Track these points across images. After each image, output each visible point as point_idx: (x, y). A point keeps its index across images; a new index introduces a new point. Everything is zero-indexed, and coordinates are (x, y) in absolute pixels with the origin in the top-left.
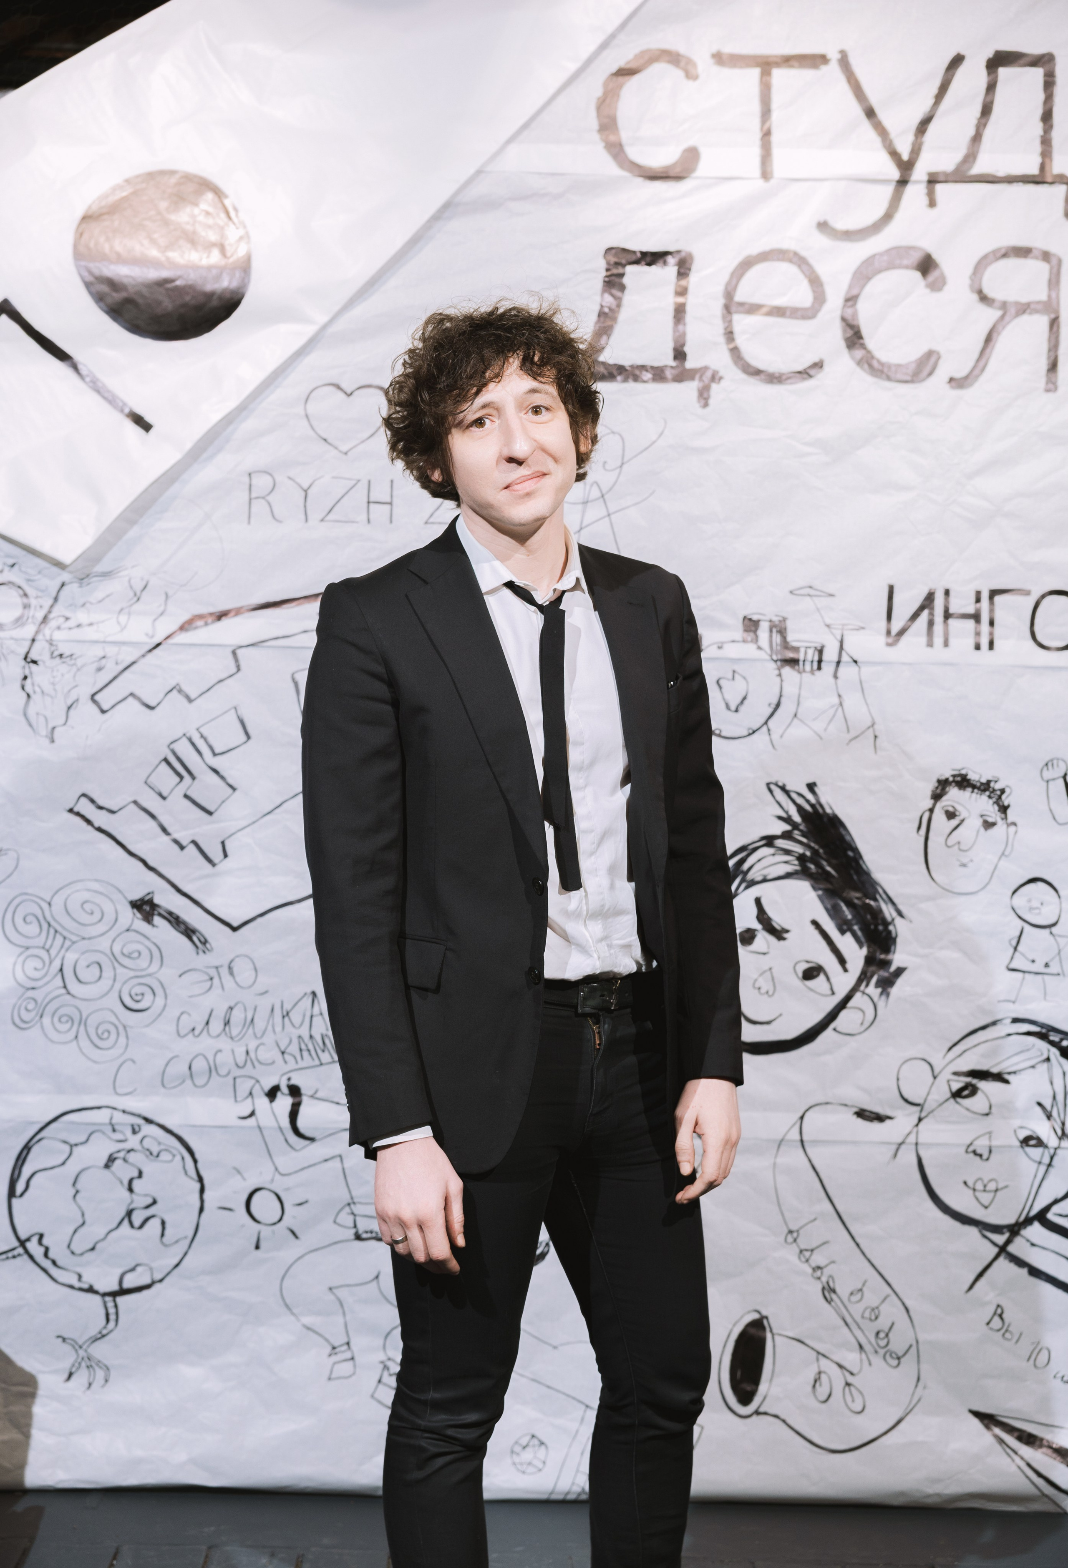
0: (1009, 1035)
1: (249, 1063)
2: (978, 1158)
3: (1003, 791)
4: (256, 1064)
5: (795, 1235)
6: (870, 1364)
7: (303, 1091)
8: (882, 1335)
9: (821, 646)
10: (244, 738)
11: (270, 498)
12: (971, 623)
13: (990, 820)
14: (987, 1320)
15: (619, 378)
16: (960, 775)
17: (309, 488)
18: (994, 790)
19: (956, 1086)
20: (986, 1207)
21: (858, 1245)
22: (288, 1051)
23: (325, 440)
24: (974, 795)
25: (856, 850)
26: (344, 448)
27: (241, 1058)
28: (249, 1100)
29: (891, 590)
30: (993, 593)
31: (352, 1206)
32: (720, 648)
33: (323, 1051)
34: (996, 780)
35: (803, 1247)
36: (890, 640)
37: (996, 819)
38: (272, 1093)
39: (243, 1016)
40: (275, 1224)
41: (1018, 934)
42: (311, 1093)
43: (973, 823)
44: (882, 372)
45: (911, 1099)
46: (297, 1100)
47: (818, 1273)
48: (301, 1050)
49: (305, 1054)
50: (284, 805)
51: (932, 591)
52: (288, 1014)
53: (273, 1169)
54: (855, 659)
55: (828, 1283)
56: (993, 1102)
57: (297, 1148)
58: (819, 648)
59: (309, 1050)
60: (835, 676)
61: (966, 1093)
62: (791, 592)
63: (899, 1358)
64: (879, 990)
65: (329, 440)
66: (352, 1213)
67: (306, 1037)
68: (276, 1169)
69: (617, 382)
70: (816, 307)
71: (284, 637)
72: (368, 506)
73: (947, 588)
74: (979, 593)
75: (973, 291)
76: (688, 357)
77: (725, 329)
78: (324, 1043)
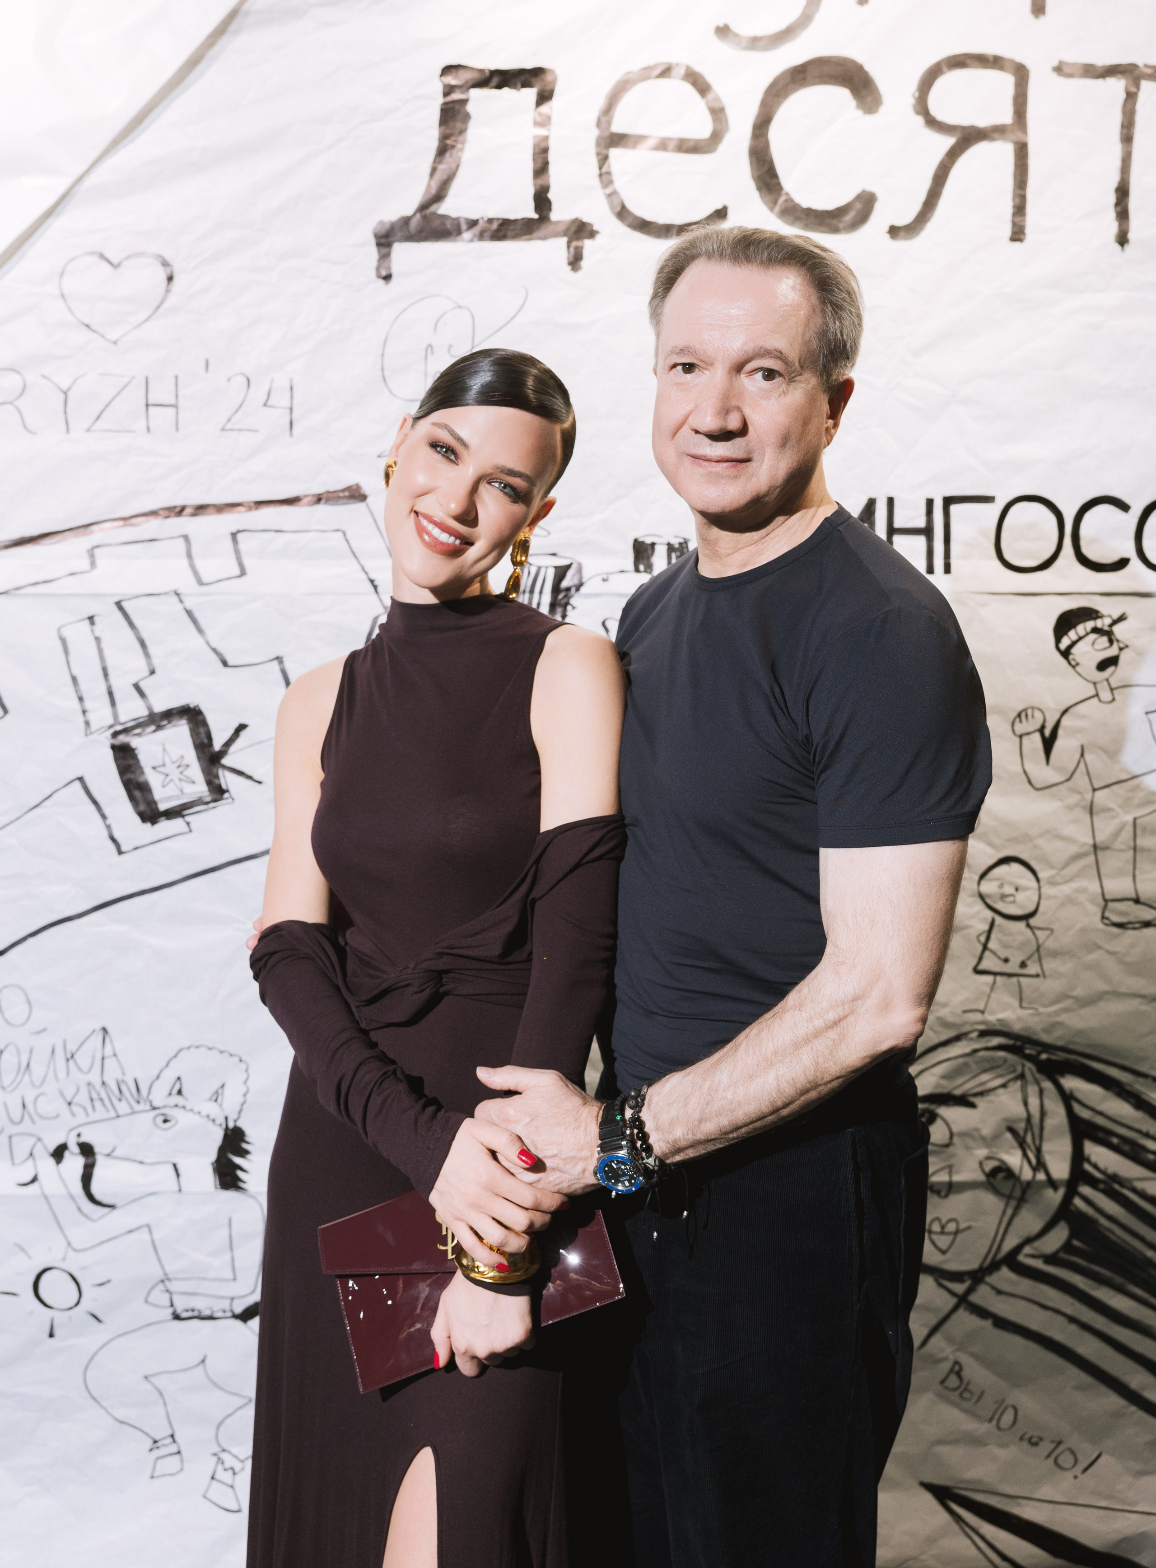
1: (26, 1117)
4: (36, 1118)
7: (97, 1149)
11: (19, 403)
12: (920, 540)
15: (467, 235)
17: (69, 389)
22: (75, 1101)
23: (87, 326)
26: (113, 337)
27: (16, 1112)
28: (30, 1162)
30: (948, 501)
31: (167, 1282)
32: (604, 580)
38: (59, 1153)
39: (18, 1059)
40: (71, 1308)
42: (107, 1151)
46: (90, 1160)
48: (92, 1100)
49: (98, 1104)
50: (55, 796)
51: (873, 500)
52: (72, 1057)
53: (65, 1244)
57: (94, 1218)
59: (101, 1100)
65: (93, 327)
66: (168, 1291)
67: (98, 1084)
68: (69, 1244)
69: (463, 240)
70: (716, 137)
71: (45, 582)
72: (147, 410)
73: (890, 496)
74: (930, 503)
75: (918, 113)
76: (554, 207)
77: (600, 168)
78: (120, 1090)
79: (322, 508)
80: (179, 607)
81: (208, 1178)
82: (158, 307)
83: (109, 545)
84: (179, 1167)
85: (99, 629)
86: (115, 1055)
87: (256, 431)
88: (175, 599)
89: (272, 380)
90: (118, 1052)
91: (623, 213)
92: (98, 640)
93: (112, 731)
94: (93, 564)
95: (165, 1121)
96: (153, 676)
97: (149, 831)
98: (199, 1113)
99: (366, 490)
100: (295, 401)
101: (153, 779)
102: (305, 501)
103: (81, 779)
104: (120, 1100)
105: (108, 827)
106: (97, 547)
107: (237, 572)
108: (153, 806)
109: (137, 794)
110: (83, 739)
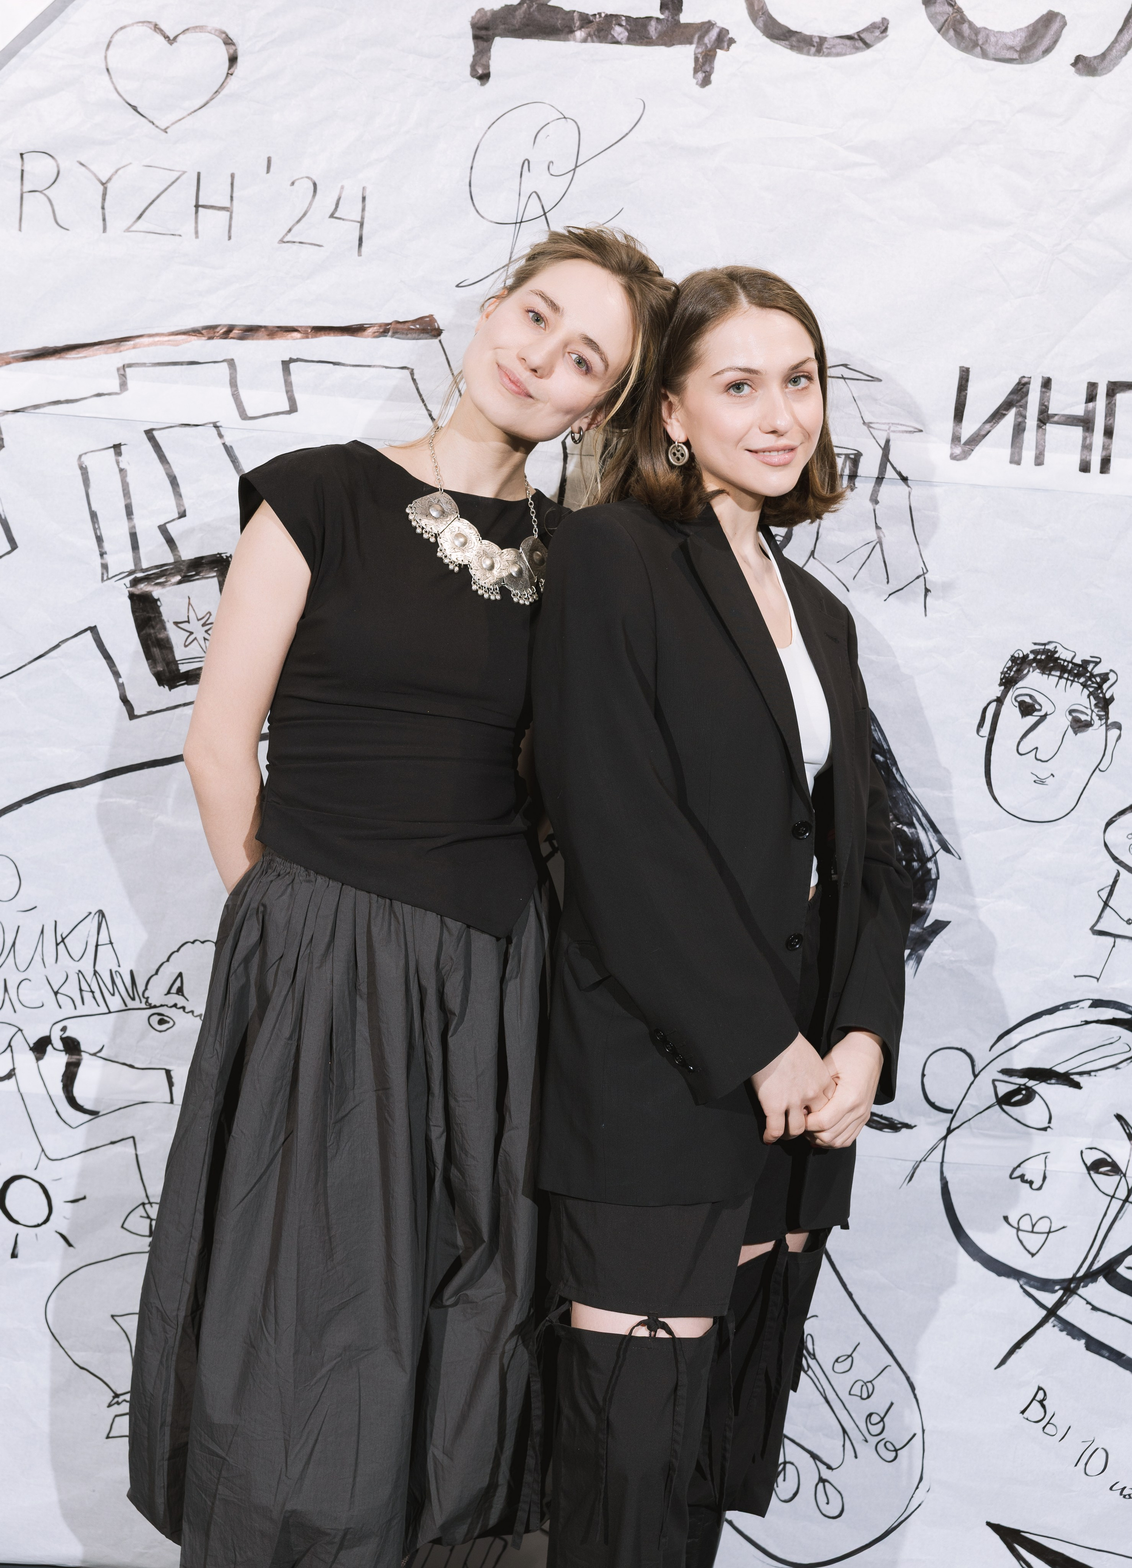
0: (1087, 1023)
1: (7, 1002)
2: (1028, 1185)
3: (1105, 677)
4: (18, 1006)
6: (856, 1456)
7: (83, 1047)
8: (875, 1419)
9: (856, 452)
10: (7, 546)
11: (51, 193)
12: (1078, 432)
13: (1083, 717)
14: (1023, 1407)
15: (580, 34)
17: (110, 179)
18: (1092, 675)
19: (1003, 1089)
20: (1033, 1255)
21: (850, 1295)
22: (60, 991)
23: (135, 109)
24: (1063, 681)
25: (888, 753)
26: (163, 122)
29: (964, 373)
30: (1114, 388)
31: (148, 1207)
33: (113, 995)
34: (1098, 660)
36: (958, 451)
38: (40, 1047)
40: (38, 1225)
41: (1111, 882)
42: (94, 1050)
43: (1060, 721)
44: (975, 44)
45: (937, 1104)
46: (74, 1058)
48: (81, 990)
49: (87, 996)
50: (63, 646)
51: (1025, 380)
52: (63, 940)
53: (40, 1150)
54: (905, 475)
57: (73, 1124)
58: (853, 456)
59: (93, 992)
60: (875, 500)
63: (897, 1451)
65: (141, 110)
66: (148, 1216)
67: (89, 975)
68: (43, 1151)
69: (575, 40)
71: (68, 402)
72: (197, 212)
73: (1046, 375)
74: (1092, 387)
76: (684, 7)
78: (113, 982)
79: (388, 342)
80: (219, 442)
82: (217, 92)
83: (143, 365)
84: (173, 1075)
85: (124, 461)
86: (111, 943)
87: (319, 245)
88: (214, 430)
89: (342, 187)
90: (113, 941)
91: (764, 21)
92: (123, 473)
93: (131, 578)
94: (123, 385)
95: (161, 1022)
96: (183, 519)
97: (166, 695)
99: (441, 323)
100: (367, 214)
101: (176, 637)
102: (370, 330)
103: (93, 630)
105: (121, 687)
106: (130, 365)
107: (286, 406)
108: (174, 667)
109: (156, 651)
110: (100, 584)
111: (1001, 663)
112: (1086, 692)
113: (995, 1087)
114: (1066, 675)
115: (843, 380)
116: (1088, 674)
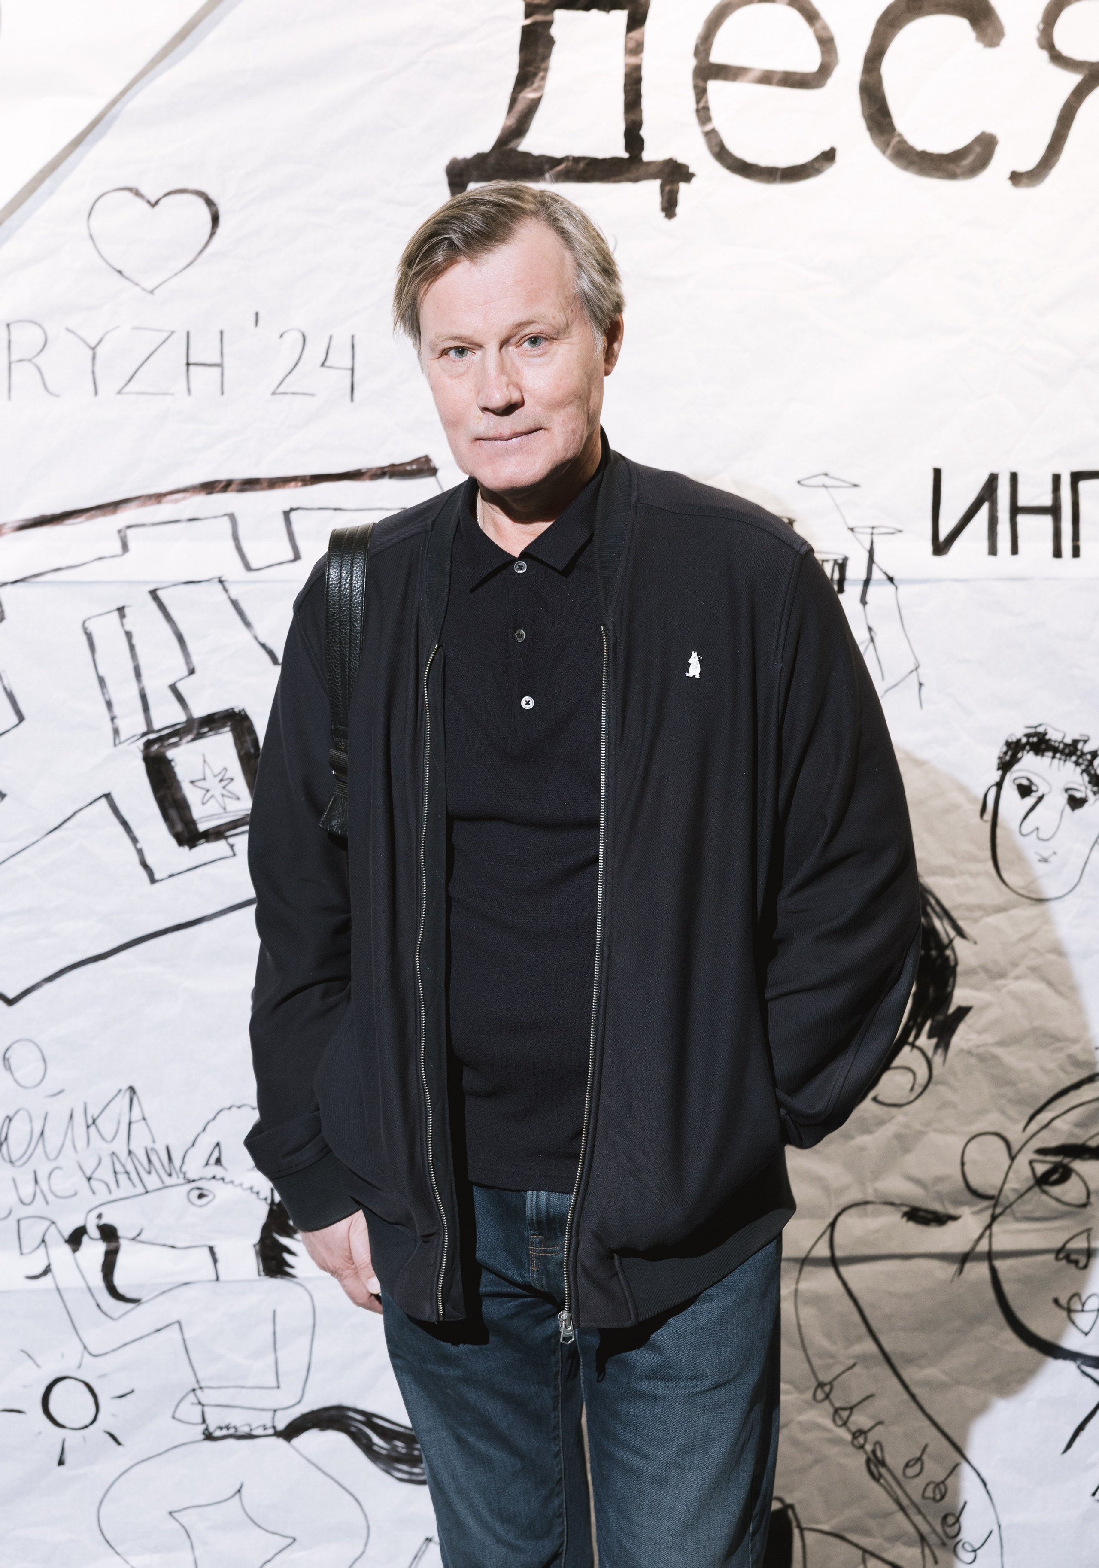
1: (39, 1195)
4: (50, 1197)
5: (827, 1388)
6: (936, 1562)
7: (120, 1233)
8: (951, 1520)
9: (843, 557)
10: (15, 720)
11: (38, 360)
12: (1047, 520)
13: (1078, 795)
14: (1093, 1491)
15: (550, 176)
16: (1036, 734)
17: (98, 344)
18: (1083, 754)
19: (1041, 1169)
20: (1086, 1334)
21: (914, 1397)
22: (94, 1176)
23: (120, 272)
24: (1056, 761)
26: (150, 286)
27: (27, 1190)
28: (42, 1249)
29: (937, 473)
30: (1077, 477)
31: (199, 1392)
34: (1085, 738)
35: (838, 1404)
36: (938, 548)
37: (1086, 796)
38: (75, 1239)
39: (28, 1129)
40: (86, 1427)
42: (133, 1234)
43: (1057, 800)
46: (112, 1245)
47: (861, 1440)
48: (115, 1172)
49: (122, 1177)
50: (78, 816)
51: (995, 476)
52: (94, 1122)
53: (81, 1347)
54: (891, 575)
55: (874, 1452)
56: (1092, 1186)
57: (115, 1316)
58: (840, 561)
59: (127, 1172)
60: (864, 602)
61: (1055, 1177)
62: (799, 482)
63: (975, 1551)
64: (934, 1041)
65: (125, 273)
66: (200, 1403)
67: (123, 1155)
68: (85, 1348)
70: (824, 72)
71: (67, 568)
72: (188, 369)
73: (1013, 470)
74: (1057, 479)
75: (1042, 47)
76: (646, 145)
77: (698, 102)
78: (149, 1161)
79: (386, 484)
80: (224, 596)
81: (250, 1262)
82: (202, 251)
83: (143, 525)
84: (216, 1250)
85: (129, 622)
86: (144, 1119)
87: (312, 395)
88: (219, 585)
89: (331, 337)
90: (146, 1116)
91: (722, 154)
92: (129, 635)
93: (145, 739)
94: (125, 547)
95: (201, 1196)
96: (193, 677)
97: (186, 856)
98: (241, 1185)
99: (436, 462)
100: (357, 361)
101: (192, 795)
102: (367, 475)
103: (108, 796)
104: (149, 1173)
105: (140, 852)
106: (130, 527)
107: (291, 556)
108: (192, 826)
109: (174, 813)
110: (111, 750)
111: (997, 749)
112: (1079, 770)
113: (1033, 1169)
114: (1058, 755)
115: (823, 489)
116: (1079, 753)
